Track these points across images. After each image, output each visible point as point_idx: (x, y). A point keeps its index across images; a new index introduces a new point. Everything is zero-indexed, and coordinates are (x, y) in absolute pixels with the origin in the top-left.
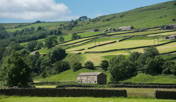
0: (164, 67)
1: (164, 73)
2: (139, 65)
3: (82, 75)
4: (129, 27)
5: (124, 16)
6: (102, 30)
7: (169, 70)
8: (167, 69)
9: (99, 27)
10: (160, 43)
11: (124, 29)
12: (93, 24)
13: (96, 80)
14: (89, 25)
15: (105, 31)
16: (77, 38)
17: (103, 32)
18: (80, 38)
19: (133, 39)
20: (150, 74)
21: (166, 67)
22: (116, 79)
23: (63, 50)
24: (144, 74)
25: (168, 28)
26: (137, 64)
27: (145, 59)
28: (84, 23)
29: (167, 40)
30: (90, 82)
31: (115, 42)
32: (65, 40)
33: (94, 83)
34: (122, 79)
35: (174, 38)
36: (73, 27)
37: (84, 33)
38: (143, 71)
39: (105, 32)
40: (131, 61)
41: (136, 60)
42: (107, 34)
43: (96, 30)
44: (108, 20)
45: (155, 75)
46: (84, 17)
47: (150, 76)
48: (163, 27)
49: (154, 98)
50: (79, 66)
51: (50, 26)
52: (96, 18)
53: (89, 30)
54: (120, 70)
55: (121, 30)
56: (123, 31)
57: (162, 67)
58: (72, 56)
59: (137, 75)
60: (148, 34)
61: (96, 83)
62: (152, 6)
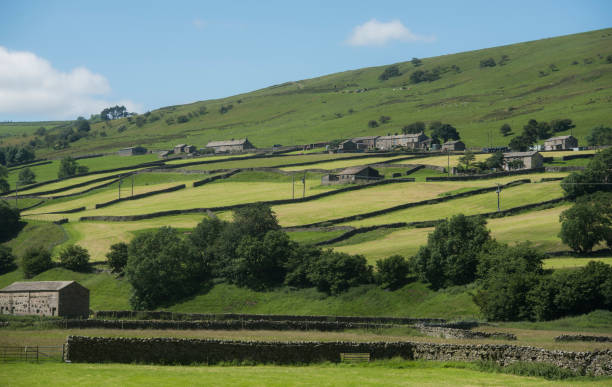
0: (290, 265)
1: (290, 284)
2: (219, 258)
3: (13, 289)
4: (237, 142)
5: (231, 107)
6: (159, 150)
7: (303, 275)
8: (298, 271)
9: (152, 141)
10: (309, 193)
11: (223, 149)
12: (139, 130)
13: (55, 304)
14: (124, 134)
15: (166, 153)
16: (77, 173)
17: (159, 157)
18: (84, 172)
19: (237, 180)
20: (249, 286)
21: (295, 267)
22: (148, 301)
23: (11, 211)
24: (233, 286)
25: (350, 147)
26: (212, 257)
27: (235, 240)
28: (111, 126)
29: (333, 183)
30: (38, 311)
31: (183, 187)
32: (38, 180)
33: (49, 314)
34: (166, 300)
35: (353, 179)
36: (76, 139)
37: (100, 158)
38: (230, 277)
39: (166, 155)
40: (195, 248)
41: (212, 244)
42: (167, 163)
43: (139, 151)
44: (183, 120)
45: (263, 290)
46: (117, 108)
47: (249, 293)
48: (334, 146)
49: (63, 361)
50: (44, 262)
51: (9, 135)
52: (148, 114)
53: (116, 150)
54: (162, 273)
55: (213, 152)
56: (221, 153)
57: (286, 265)
58: (40, 229)
59: (211, 291)
60: (284, 166)
61: (56, 313)
62: (318, 79)
